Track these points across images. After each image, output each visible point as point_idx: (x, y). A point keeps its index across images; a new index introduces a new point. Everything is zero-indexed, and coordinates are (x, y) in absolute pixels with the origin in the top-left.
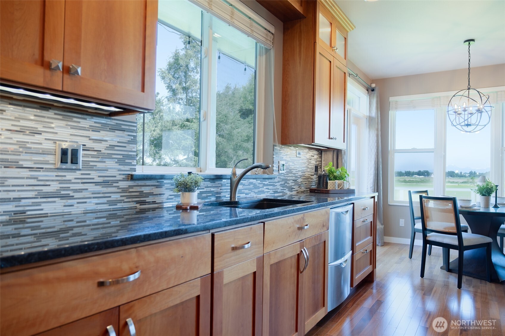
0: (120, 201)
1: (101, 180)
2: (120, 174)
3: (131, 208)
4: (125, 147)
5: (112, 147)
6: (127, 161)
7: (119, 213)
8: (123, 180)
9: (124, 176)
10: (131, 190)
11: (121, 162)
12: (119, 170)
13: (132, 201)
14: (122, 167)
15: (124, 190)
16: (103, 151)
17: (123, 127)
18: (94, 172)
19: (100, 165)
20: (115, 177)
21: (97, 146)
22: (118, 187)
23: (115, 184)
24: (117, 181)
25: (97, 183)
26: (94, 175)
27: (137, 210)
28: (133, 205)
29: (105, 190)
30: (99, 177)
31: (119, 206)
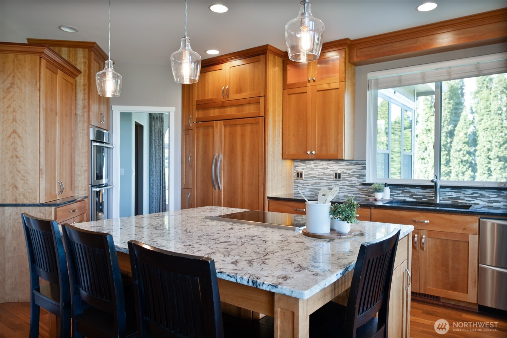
0: (358, 194)
1: (350, 184)
2: (358, 183)
3: (363, 197)
4: (360, 171)
5: (354, 172)
6: (361, 177)
7: (358, 199)
8: (359, 185)
9: (360, 184)
10: (363, 190)
11: (358, 178)
12: (358, 181)
13: (364, 195)
14: (359, 180)
15: (360, 189)
16: (351, 173)
17: (359, 163)
18: (347, 182)
19: (349, 179)
20: (355, 183)
21: (348, 172)
22: (357, 188)
23: (356, 187)
24: (357, 186)
25: (348, 186)
26: (347, 183)
27: (366, 199)
28: (364, 196)
29: (352, 188)
30: (349, 183)
31: (358, 196)
